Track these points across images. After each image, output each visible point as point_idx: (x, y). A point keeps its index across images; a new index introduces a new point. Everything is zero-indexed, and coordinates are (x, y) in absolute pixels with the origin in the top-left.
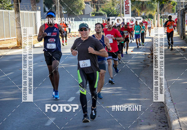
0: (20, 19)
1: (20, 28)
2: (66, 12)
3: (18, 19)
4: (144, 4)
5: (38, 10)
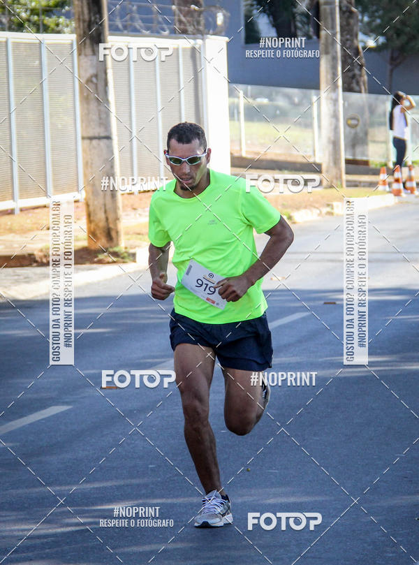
0: (106, 84)
1: (109, 138)
2: (381, 40)
3: (96, 86)
5: (212, 28)
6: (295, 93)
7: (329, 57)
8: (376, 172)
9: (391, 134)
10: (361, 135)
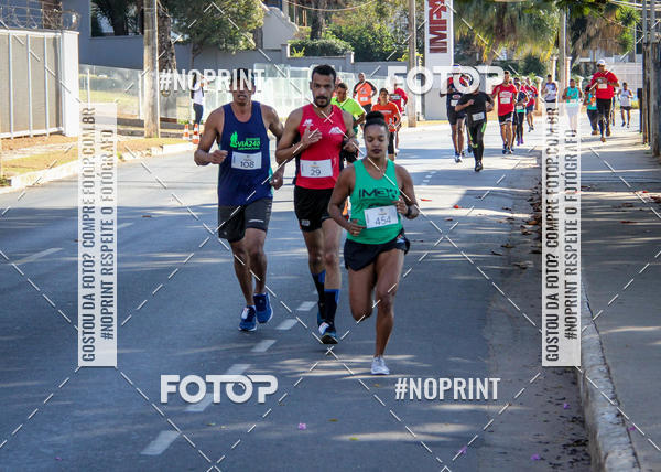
2: (186, 37)
4: (507, 16)
5: (67, 25)
6: (127, 71)
7: (150, 47)
8: (182, 127)
9: (193, 101)
10: (171, 101)
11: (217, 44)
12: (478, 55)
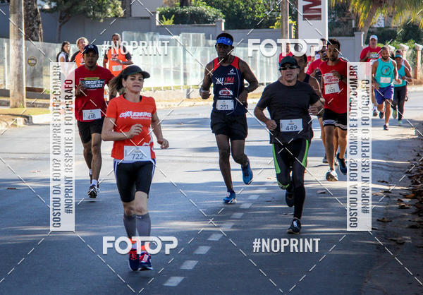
2: (53, 4)
7: (16, 15)
8: (48, 97)
10: (38, 71)
11: (85, 12)
12: (353, 22)
